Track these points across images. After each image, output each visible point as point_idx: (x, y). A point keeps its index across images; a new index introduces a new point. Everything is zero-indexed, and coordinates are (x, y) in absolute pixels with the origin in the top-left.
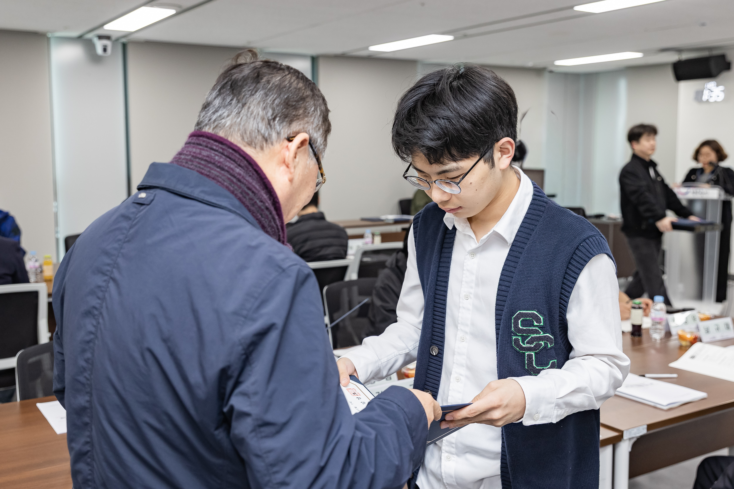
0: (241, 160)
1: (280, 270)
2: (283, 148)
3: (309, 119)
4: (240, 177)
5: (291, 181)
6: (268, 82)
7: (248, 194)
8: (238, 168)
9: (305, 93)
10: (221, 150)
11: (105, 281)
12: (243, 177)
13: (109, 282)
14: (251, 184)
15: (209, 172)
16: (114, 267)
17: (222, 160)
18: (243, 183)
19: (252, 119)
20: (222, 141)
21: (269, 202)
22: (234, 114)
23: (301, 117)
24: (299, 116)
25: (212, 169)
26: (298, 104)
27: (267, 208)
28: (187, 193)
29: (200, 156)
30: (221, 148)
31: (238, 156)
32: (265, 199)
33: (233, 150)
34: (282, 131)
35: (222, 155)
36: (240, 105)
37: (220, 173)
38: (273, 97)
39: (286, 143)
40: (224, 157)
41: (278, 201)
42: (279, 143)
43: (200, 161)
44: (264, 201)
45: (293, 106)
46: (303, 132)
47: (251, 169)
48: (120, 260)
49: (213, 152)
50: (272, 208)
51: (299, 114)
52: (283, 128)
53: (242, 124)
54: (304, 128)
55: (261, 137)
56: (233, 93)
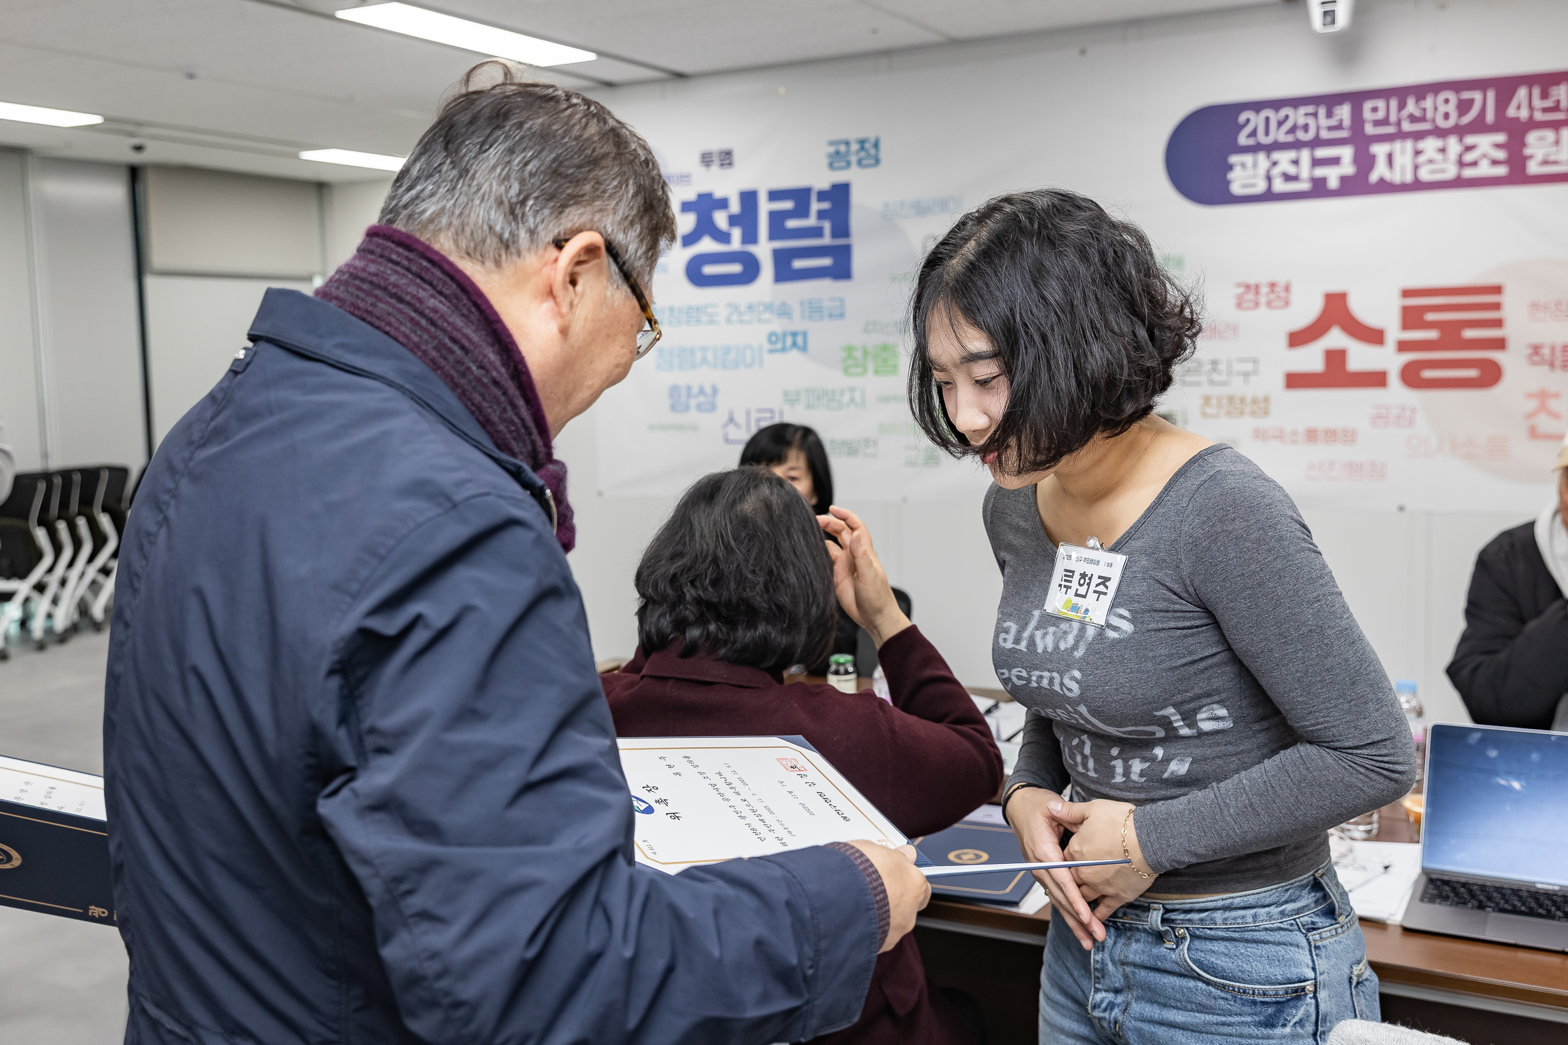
0: (445, 283)
1: (446, 505)
2: (545, 264)
3: (606, 203)
4: (435, 317)
5: (564, 332)
6: (520, 125)
7: (452, 352)
8: (437, 299)
10: (405, 263)
11: (158, 523)
12: (442, 316)
13: (162, 525)
14: (460, 331)
15: (373, 305)
16: (173, 497)
17: (403, 281)
18: (442, 329)
19: (477, 201)
20: (409, 242)
21: (503, 370)
22: (442, 190)
23: (586, 198)
24: (582, 196)
25: (381, 300)
26: (580, 173)
27: (496, 383)
28: (309, 348)
29: (364, 275)
30: (407, 258)
31: (438, 273)
32: (491, 363)
33: (430, 261)
34: (540, 228)
35: (407, 273)
36: (455, 172)
37: (394, 307)
38: (525, 157)
39: (553, 252)
40: (410, 276)
41: (524, 370)
42: (536, 253)
44: (488, 365)
45: (567, 176)
46: (590, 229)
48: (183, 483)
49: (390, 265)
51: (581, 193)
52: (543, 221)
53: (457, 212)
54: (592, 220)
55: (495, 240)
56: (446, 149)
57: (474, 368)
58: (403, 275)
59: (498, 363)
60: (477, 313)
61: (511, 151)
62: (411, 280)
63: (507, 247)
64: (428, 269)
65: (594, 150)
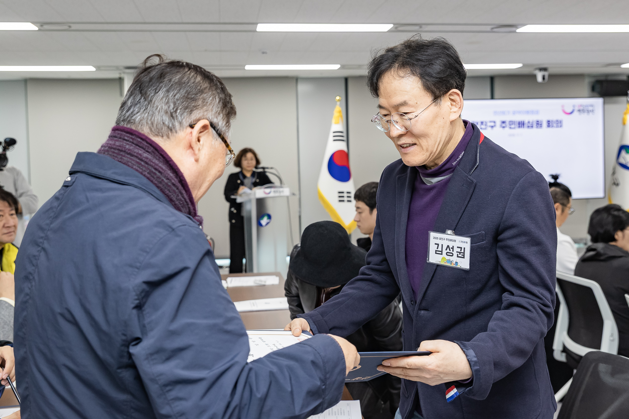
0: (148, 147)
1: (170, 230)
2: (187, 134)
3: (208, 107)
4: (147, 161)
5: (197, 161)
6: (170, 80)
7: (155, 174)
8: (146, 153)
9: (202, 86)
10: (131, 140)
11: (38, 251)
12: (150, 160)
13: (41, 252)
14: (157, 165)
15: (121, 158)
16: (45, 239)
17: (131, 148)
18: (150, 165)
19: (157, 113)
20: (132, 132)
21: (176, 179)
22: (142, 110)
23: (200, 106)
24: (198, 106)
25: (124, 156)
26: (197, 96)
27: (174, 185)
28: (101, 175)
29: (115, 147)
31: (145, 144)
32: (171, 177)
33: (142, 139)
34: (184, 120)
35: (132, 144)
36: (146, 103)
37: (130, 159)
38: (174, 93)
39: (189, 130)
40: (134, 145)
41: (183, 179)
42: (183, 131)
43: (114, 151)
44: (170, 178)
45: (192, 98)
46: (203, 119)
47: (157, 154)
48: (49, 233)
49: (125, 142)
50: (179, 185)
52: (184, 118)
53: (149, 118)
54: (203, 115)
55: (166, 128)
56: (141, 93)
57: (165, 180)
58: (131, 145)
59: (174, 177)
60: (162, 158)
61: (168, 91)
62: (135, 147)
63: (171, 130)
64: (141, 142)
65: (201, 87)
